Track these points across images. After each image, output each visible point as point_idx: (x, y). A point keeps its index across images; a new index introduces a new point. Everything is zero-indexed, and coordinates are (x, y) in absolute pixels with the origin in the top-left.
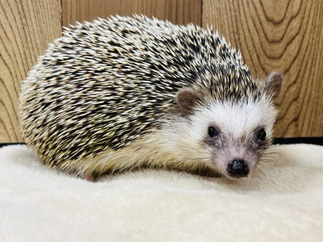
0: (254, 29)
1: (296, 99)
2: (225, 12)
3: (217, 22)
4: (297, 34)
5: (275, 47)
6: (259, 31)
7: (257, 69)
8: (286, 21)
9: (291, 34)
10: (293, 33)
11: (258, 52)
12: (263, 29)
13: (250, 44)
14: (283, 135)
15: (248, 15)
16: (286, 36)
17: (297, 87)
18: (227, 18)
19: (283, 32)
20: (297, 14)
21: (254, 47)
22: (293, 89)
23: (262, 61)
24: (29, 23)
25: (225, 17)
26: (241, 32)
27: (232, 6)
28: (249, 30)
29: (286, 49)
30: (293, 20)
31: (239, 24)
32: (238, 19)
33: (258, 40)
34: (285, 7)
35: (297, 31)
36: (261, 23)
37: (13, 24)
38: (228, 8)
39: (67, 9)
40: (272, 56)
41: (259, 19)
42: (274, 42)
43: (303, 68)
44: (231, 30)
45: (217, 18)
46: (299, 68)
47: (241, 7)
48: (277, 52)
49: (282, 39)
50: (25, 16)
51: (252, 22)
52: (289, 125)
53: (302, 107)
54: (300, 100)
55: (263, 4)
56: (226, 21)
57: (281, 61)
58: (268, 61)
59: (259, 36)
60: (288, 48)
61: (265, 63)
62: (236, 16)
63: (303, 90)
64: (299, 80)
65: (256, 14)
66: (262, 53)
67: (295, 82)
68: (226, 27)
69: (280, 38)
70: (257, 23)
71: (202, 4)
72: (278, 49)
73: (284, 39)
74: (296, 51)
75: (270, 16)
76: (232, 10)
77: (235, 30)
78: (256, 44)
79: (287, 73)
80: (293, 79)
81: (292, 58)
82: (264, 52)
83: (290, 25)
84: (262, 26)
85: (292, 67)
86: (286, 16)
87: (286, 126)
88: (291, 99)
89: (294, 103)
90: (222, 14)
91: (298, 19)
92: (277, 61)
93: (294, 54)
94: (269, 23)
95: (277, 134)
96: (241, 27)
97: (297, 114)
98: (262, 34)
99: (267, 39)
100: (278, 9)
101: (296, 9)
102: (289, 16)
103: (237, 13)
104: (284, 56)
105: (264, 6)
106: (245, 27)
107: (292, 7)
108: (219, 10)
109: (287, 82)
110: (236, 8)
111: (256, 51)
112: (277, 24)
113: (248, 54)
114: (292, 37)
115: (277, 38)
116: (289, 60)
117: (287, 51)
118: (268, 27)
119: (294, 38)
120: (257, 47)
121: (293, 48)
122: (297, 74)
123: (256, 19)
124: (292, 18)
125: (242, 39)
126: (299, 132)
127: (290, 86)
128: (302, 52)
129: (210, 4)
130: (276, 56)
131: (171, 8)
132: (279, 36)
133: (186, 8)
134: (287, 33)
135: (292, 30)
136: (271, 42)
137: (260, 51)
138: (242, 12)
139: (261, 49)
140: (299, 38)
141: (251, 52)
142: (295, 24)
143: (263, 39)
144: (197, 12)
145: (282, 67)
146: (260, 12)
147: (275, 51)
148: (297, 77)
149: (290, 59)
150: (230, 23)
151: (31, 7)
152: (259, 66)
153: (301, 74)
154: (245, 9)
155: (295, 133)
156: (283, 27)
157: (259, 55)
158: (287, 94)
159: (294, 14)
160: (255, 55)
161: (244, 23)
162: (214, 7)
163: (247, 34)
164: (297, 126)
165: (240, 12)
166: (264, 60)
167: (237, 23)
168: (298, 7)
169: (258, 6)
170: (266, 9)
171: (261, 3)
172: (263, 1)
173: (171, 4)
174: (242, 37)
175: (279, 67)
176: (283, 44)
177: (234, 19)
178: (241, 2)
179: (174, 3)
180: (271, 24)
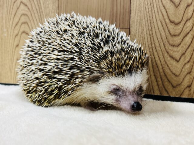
0: (162, 27)
1: (189, 73)
2: (144, 18)
3: (139, 24)
4: (191, 30)
5: (176, 39)
6: (165, 29)
7: (163, 52)
8: (183, 23)
9: (186, 30)
10: (188, 30)
11: (164, 42)
12: (167, 27)
13: (159, 37)
14: (180, 96)
15: (158, 19)
16: (183, 32)
17: (190, 65)
18: (145, 21)
19: (181, 29)
20: (191, 17)
21: (162, 39)
22: (188, 66)
23: (166, 47)
25: (144, 21)
26: (153, 29)
27: (148, 14)
28: (159, 29)
31: (152, 25)
32: (152, 21)
33: (164, 34)
34: (182, 13)
35: (191, 28)
36: (166, 24)
38: (146, 16)
40: (173, 44)
41: (165, 21)
42: (175, 35)
44: (147, 28)
45: (139, 21)
46: (192, 53)
47: (154, 14)
48: (176, 42)
49: (180, 33)
51: (160, 23)
52: (185, 89)
54: (193, 74)
55: (168, 12)
56: (144, 23)
57: (179, 48)
58: (171, 48)
59: (165, 32)
60: (184, 39)
61: (169, 48)
62: (150, 20)
65: (163, 19)
66: (167, 43)
67: (189, 62)
68: (145, 27)
69: (179, 33)
70: (164, 24)
71: (130, 14)
72: (177, 40)
73: (181, 34)
74: (190, 42)
75: (172, 19)
76: (148, 16)
77: (150, 28)
78: (163, 37)
79: (184, 56)
80: (187, 60)
81: (187, 47)
82: (168, 42)
83: (186, 24)
84: (167, 26)
85: (187, 51)
86: (183, 19)
87: (183, 90)
88: (186, 73)
89: (188, 75)
90: (142, 19)
92: (177, 48)
93: (188, 44)
94: (171, 23)
95: (177, 95)
96: (153, 26)
97: (191, 83)
98: (167, 31)
99: (170, 34)
100: (177, 14)
101: (190, 14)
102: (185, 19)
103: (151, 18)
104: (181, 45)
105: (169, 13)
106: (156, 26)
107: (187, 13)
108: (140, 17)
109: (183, 62)
110: (151, 15)
111: (163, 41)
112: (177, 24)
113: (158, 43)
114: (187, 32)
115: (177, 33)
116: (185, 47)
117: (183, 41)
118: (171, 27)
119: (188, 33)
120: (164, 39)
121: (188, 39)
122: (190, 56)
123: (163, 21)
124: (187, 21)
125: (154, 34)
126: (192, 94)
127: (185, 64)
129: (135, 13)
130: (176, 44)
131: (113, 17)
132: (178, 32)
133: (122, 16)
134: (183, 30)
135: (187, 27)
136: (173, 36)
137: (165, 41)
138: (154, 17)
139: (166, 40)
140: (192, 33)
141: (160, 42)
142: (189, 24)
143: (168, 34)
144: (127, 18)
145: (180, 51)
146: (166, 17)
147: (175, 41)
150: (147, 24)
152: (165, 51)
154: (156, 16)
155: (189, 95)
156: (181, 26)
157: (165, 44)
158: (183, 69)
159: (189, 18)
160: (162, 44)
161: (156, 24)
162: (138, 15)
163: (157, 31)
164: (190, 90)
165: (153, 18)
166: (168, 47)
167: (151, 24)
169: (165, 13)
170: (169, 15)
171: (167, 12)
172: (167, 10)
173: (113, 14)
174: (154, 32)
175: (178, 52)
176: (181, 37)
177: (149, 22)
178: (153, 12)
179: (115, 14)
180: (173, 24)
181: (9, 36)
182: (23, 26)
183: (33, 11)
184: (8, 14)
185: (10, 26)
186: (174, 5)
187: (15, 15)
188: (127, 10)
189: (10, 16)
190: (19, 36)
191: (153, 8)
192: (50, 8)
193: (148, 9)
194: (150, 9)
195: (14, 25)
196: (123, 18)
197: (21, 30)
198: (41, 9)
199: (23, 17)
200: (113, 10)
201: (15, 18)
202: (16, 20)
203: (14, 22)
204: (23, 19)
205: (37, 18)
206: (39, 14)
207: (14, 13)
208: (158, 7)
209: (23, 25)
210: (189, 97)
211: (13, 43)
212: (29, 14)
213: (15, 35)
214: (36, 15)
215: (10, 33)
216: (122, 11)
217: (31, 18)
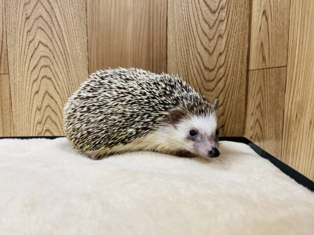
0: (197, 74)
1: (223, 115)
2: (180, 64)
4: (223, 77)
6: (200, 75)
8: (216, 69)
9: (219, 77)
10: (221, 76)
12: (203, 74)
15: (194, 66)
16: (216, 78)
17: (223, 107)
19: (215, 75)
20: (223, 65)
21: (198, 84)
22: (221, 109)
24: (71, 70)
25: (180, 67)
26: (190, 75)
27: (184, 61)
28: (194, 74)
29: (216, 85)
30: (221, 68)
31: (189, 71)
32: (188, 68)
33: (200, 80)
34: (216, 61)
35: (223, 75)
36: (201, 70)
37: (62, 71)
38: (182, 62)
39: (91, 62)
40: (208, 89)
41: (200, 68)
42: (209, 81)
43: (227, 96)
45: (175, 67)
47: (190, 61)
48: (211, 87)
49: (214, 79)
50: (68, 67)
51: (196, 69)
53: (226, 119)
54: (225, 115)
56: (181, 69)
57: (214, 92)
58: (206, 92)
59: (200, 78)
62: (186, 66)
63: (227, 109)
64: (225, 103)
65: (198, 65)
66: (202, 88)
67: (222, 104)
68: (181, 73)
70: (199, 70)
71: (167, 59)
72: (211, 85)
74: (222, 87)
75: (207, 66)
76: (185, 63)
77: (186, 74)
78: (198, 82)
81: (220, 91)
82: (204, 87)
83: (219, 71)
84: (202, 72)
85: (220, 95)
86: (216, 66)
90: (178, 65)
91: (223, 68)
92: (211, 92)
93: (221, 88)
97: (224, 123)
98: (202, 77)
99: (205, 80)
100: (211, 62)
101: (222, 62)
102: (218, 66)
103: (187, 65)
104: (215, 90)
105: (203, 60)
106: (192, 72)
107: (220, 61)
108: (177, 63)
110: (187, 61)
111: (198, 86)
112: (211, 71)
115: (211, 79)
118: (206, 73)
119: (221, 79)
120: (199, 84)
121: (221, 84)
122: (223, 100)
123: (198, 68)
124: (220, 68)
126: (225, 134)
128: (226, 87)
129: (171, 59)
130: (211, 89)
131: (149, 62)
132: (212, 77)
133: (158, 62)
134: (217, 76)
135: (219, 74)
137: (201, 86)
138: (190, 64)
140: (224, 79)
142: (222, 71)
143: (203, 80)
144: (164, 64)
145: (214, 95)
146: (201, 64)
148: (223, 102)
149: (219, 91)
150: (183, 70)
151: (71, 62)
153: (226, 100)
154: (192, 63)
155: (222, 134)
156: (215, 72)
159: (221, 65)
160: (198, 89)
161: (192, 70)
162: (174, 61)
163: (193, 76)
164: (223, 130)
168: (223, 61)
169: (200, 60)
170: (204, 62)
171: (202, 59)
172: (202, 57)
173: (149, 60)
174: (190, 78)
175: (213, 96)
176: (214, 82)
177: (185, 68)
178: (189, 58)
179: (151, 59)
180: (207, 71)
181: (25, 81)
182: (43, 70)
183: (56, 53)
184: (23, 55)
185: (26, 69)
186: (208, 53)
187: (32, 57)
188: (164, 56)
189: (25, 57)
190: (39, 81)
191: (189, 55)
192: (78, 51)
193: (185, 55)
194: (186, 56)
195: (31, 69)
196: (160, 64)
197: (41, 75)
198: (67, 51)
199: (42, 60)
200: (149, 55)
201: (32, 61)
202: (34, 63)
203: (30, 65)
204: (43, 62)
205: (62, 61)
206: (64, 57)
207: (30, 54)
208: (194, 54)
209: (44, 68)
210: (223, 136)
211: (30, 89)
212: (51, 57)
213: (33, 80)
214: (61, 58)
215: (25, 78)
216: (158, 56)
217: (54, 61)
